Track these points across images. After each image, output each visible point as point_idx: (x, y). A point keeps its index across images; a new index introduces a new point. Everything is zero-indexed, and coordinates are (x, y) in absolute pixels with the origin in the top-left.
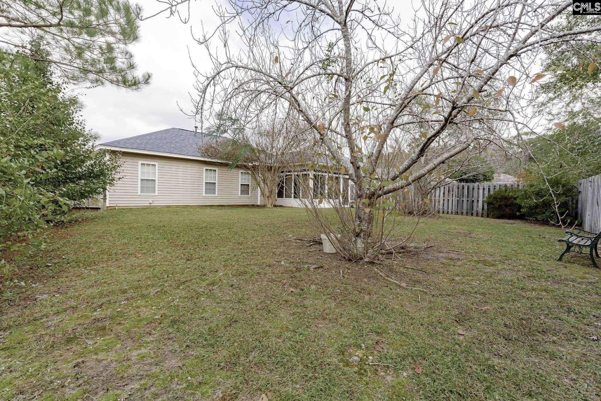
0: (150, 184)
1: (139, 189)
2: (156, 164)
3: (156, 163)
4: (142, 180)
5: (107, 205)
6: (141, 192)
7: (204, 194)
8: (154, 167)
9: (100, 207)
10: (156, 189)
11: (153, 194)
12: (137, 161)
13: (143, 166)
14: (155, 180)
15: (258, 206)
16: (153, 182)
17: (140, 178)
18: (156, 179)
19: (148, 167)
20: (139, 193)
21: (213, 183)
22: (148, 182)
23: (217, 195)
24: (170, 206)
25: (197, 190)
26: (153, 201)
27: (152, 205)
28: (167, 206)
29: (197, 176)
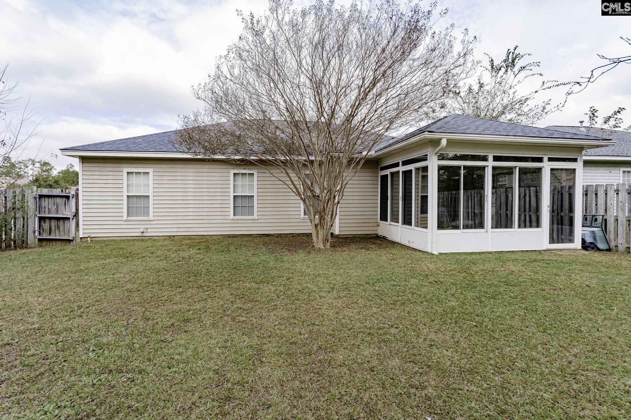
0: (143, 202)
1: (125, 210)
2: (150, 171)
3: (150, 169)
4: (128, 196)
5: (81, 235)
6: (128, 216)
7: (232, 216)
8: (146, 176)
9: (70, 238)
10: (151, 210)
11: (147, 218)
12: (121, 169)
13: (131, 176)
14: (148, 196)
16: (147, 199)
17: (125, 194)
18: (151, 194)
19: (138, 177)
20: (125, 217)
21: (248, 197)
22: (138, 200)
23: (255, 216)
24: (174, 236)
25: (219, 209)
26: (147, 228)
27: (145, 234)
28: (169, 236)
29: (219, 186)
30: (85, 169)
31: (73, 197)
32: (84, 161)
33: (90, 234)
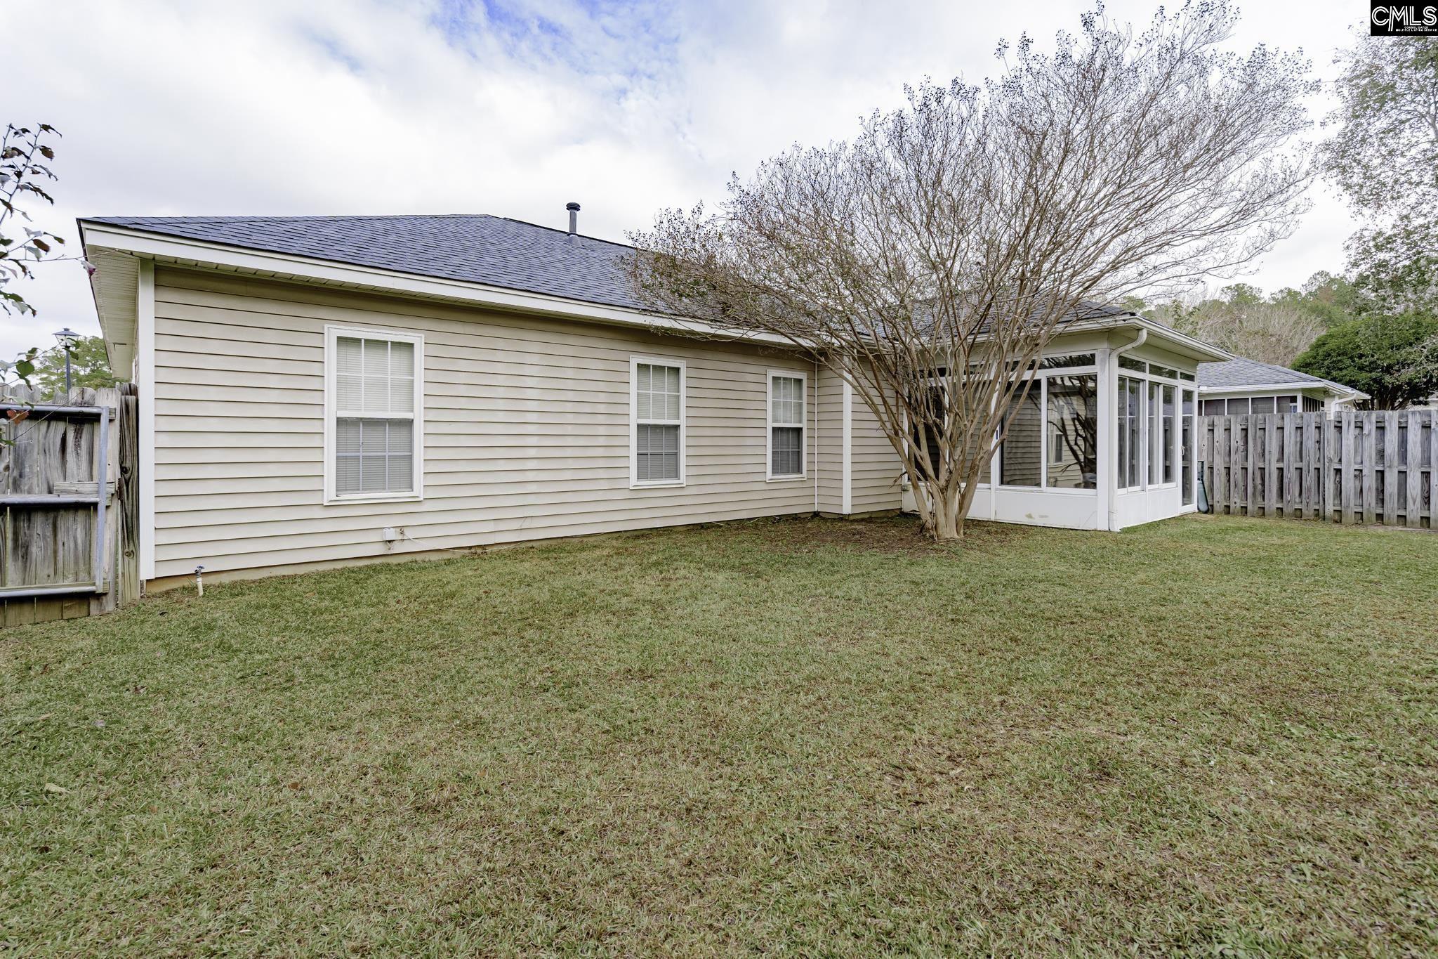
0: (389, 440)
1: (330, 469)
2: (417, 339)
3: (416, 334)
4: (341, 422)
5: (147, 570)
6: (339, 490)
7: (633, 481)
8: (403, 355)
9: (99, 589)
10: (419, 467)
11: (404, 494)
12: (313, 326)
13: (350, 352)
14: (409, 423)
15: (842, 518)
16: (403, 432)
17: (331, 413)
18: (418, 416)
19: (375, 356)
20: (330, 494)
21: (668, 427)
22: (374, 435)
23: (683, 480)
24: (483, 547)
25: (601, 463)
26: (401, 530)
27: (397, 548)
28: (470, 548)
29: (602, 397)
30: (167, 311)
31: (111, 421)
32: (165, 279)
33: (200, 562)
